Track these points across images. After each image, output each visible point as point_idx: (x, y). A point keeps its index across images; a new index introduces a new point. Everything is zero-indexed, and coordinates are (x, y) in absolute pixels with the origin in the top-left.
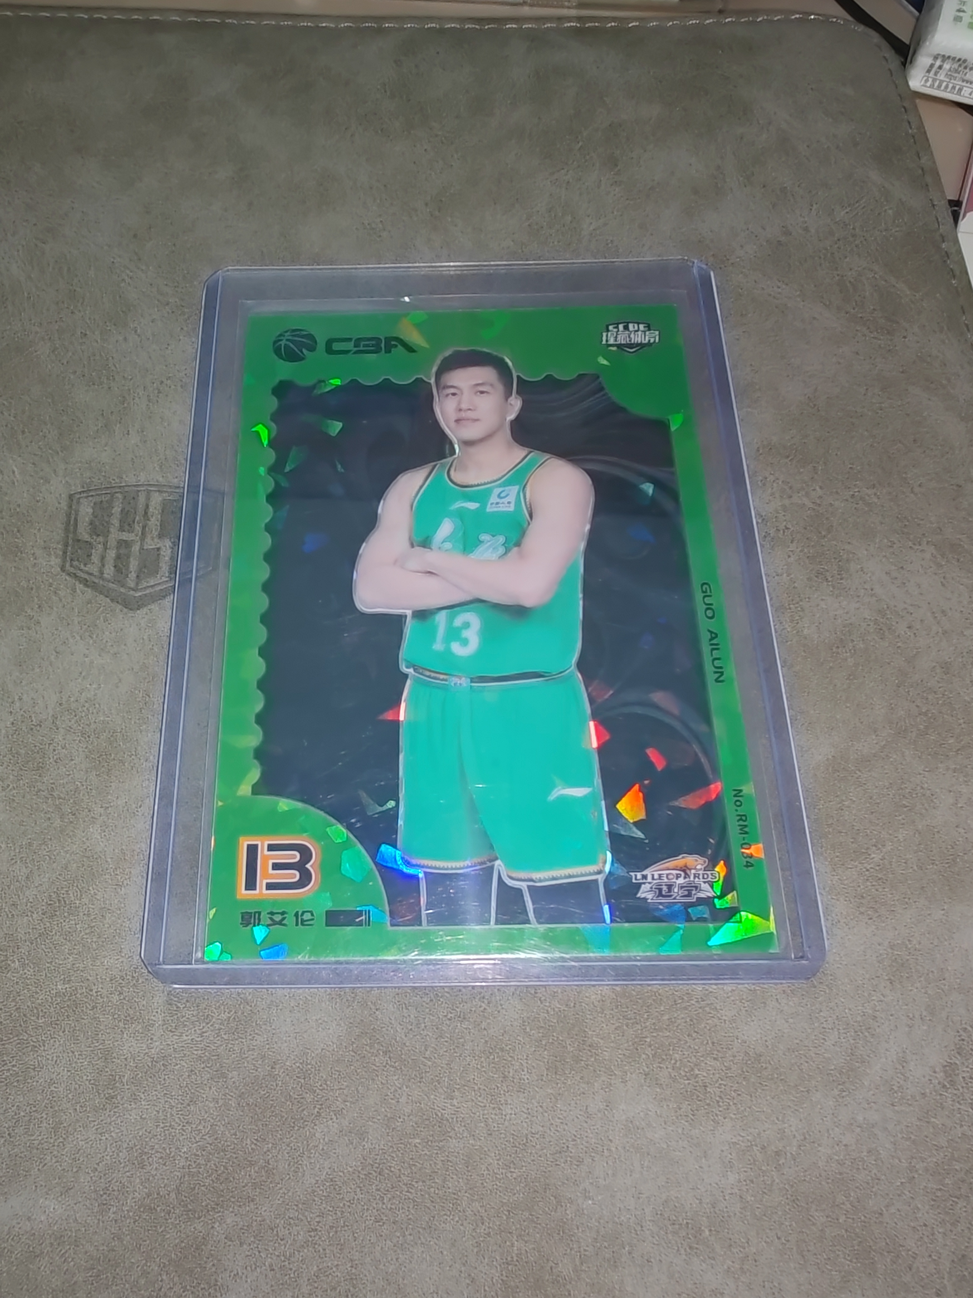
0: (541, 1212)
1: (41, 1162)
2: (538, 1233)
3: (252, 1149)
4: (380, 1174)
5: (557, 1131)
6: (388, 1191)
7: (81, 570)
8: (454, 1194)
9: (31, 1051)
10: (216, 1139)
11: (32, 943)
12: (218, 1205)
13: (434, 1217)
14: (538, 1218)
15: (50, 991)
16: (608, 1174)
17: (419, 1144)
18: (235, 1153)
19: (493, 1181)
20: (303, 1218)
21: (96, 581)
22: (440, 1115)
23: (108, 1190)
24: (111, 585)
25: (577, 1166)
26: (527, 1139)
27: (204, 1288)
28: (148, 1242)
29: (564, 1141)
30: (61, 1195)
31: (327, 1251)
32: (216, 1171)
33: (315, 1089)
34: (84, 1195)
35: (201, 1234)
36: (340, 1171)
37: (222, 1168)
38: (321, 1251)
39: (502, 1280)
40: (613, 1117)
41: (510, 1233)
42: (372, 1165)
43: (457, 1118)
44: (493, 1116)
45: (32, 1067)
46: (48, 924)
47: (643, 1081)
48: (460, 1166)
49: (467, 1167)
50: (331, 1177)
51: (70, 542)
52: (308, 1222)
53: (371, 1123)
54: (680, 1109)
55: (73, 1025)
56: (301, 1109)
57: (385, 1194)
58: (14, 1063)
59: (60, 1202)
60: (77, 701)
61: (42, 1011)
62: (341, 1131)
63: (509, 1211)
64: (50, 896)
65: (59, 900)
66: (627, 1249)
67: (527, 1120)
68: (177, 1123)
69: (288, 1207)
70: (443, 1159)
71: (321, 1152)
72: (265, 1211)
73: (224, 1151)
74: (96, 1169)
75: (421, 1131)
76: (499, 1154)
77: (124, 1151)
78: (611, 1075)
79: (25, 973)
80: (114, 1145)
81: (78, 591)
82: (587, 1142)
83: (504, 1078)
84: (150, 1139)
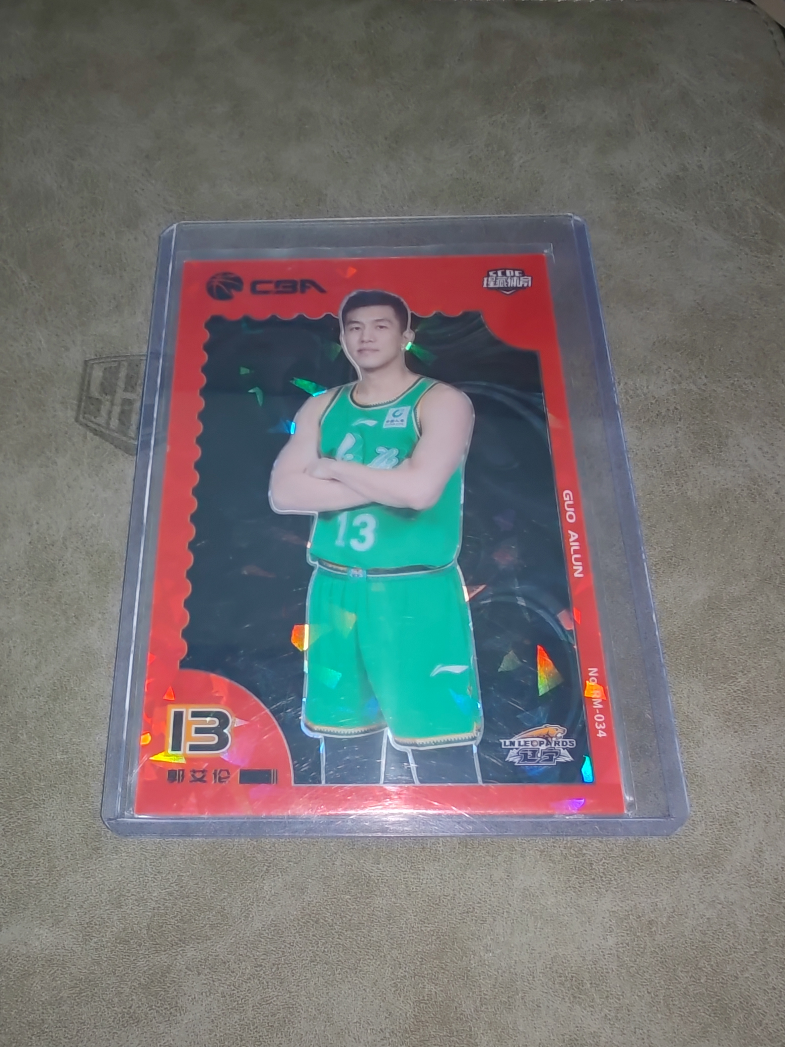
0: (449, 961)
1: (37, 898)
2: (446, 978)
3: (211, 897)
4: (316, 922)
5: (466, 894)
6: (322, 937)
7: (92, 422)
8: (377, 942)
9: (33, 807)
10: (182, 887)
11: (38, 721)
12: (180, 941)
13: (360, 960)
14: (447, 965)
15: (51, 760)
16: (506, 932)
17: (350, 899)
18: (197, 899)
19: (410, 933)
20: (251, 956)
21: (103, 430)
22: (368, 876)
23: (91, 924)
24: (116, 435)
25: (482, 924)
26: (440, 900)
27: (167, 1008)
28: (122, 968)
29: (471, 903)
30: (53, 926)
31: (270, 984)
32: (181, 913)
33: (265, 850)
34: (72, 927)
35: (166, 964)
36: (284, 919)
37: (186, 911)
38: (265, 983)
39: (414, 1015)
40: (513, 885)
41: (422, 977)
42: (310, 915)
43: (382, 879)
44: (412, 880)
45: (34, 821)
46: (52, 706)
47: (538, 857)
48: (383, 920)
49: (389, 920)
50: (275, 923)
51: (84, 398)
52: (255, 959)
53: (310, 881)
54: (569, 881)
55: (68, 788)
56: (252, 866)
57: (320, 939)
58: (19, 817)
59: (52, 931)
60: (83, 526)
61: (43, 775)
62: (285, 886)
63: (421, 958)
64: (55, 683)
65: (62, 687)
66: (520, 995)
67: (440, 884)
68: (150, 872)
69: (238, 946)
70: (368, 912)
71: (268, 902)
72: (219, 948)
73: (188, 897)
74: (82, 906)
75: (351, 889)
76: (416, 911)
77: (105, 893)
78: (513, 851)
79: (31, 745)
80: (98, 887)
81: (89, 438)
82: (491, 905)
83: (423, 848)
84: (127, 884)
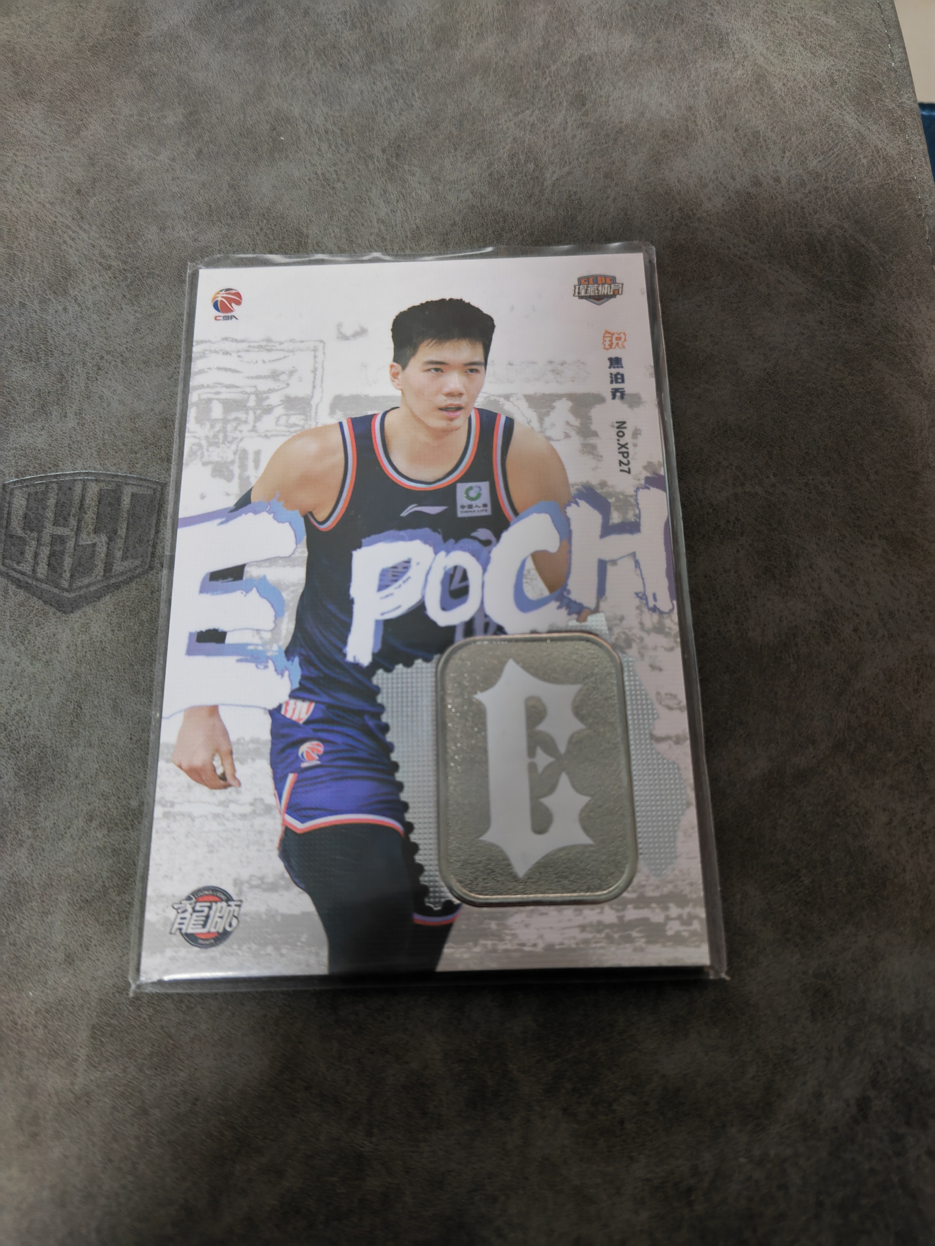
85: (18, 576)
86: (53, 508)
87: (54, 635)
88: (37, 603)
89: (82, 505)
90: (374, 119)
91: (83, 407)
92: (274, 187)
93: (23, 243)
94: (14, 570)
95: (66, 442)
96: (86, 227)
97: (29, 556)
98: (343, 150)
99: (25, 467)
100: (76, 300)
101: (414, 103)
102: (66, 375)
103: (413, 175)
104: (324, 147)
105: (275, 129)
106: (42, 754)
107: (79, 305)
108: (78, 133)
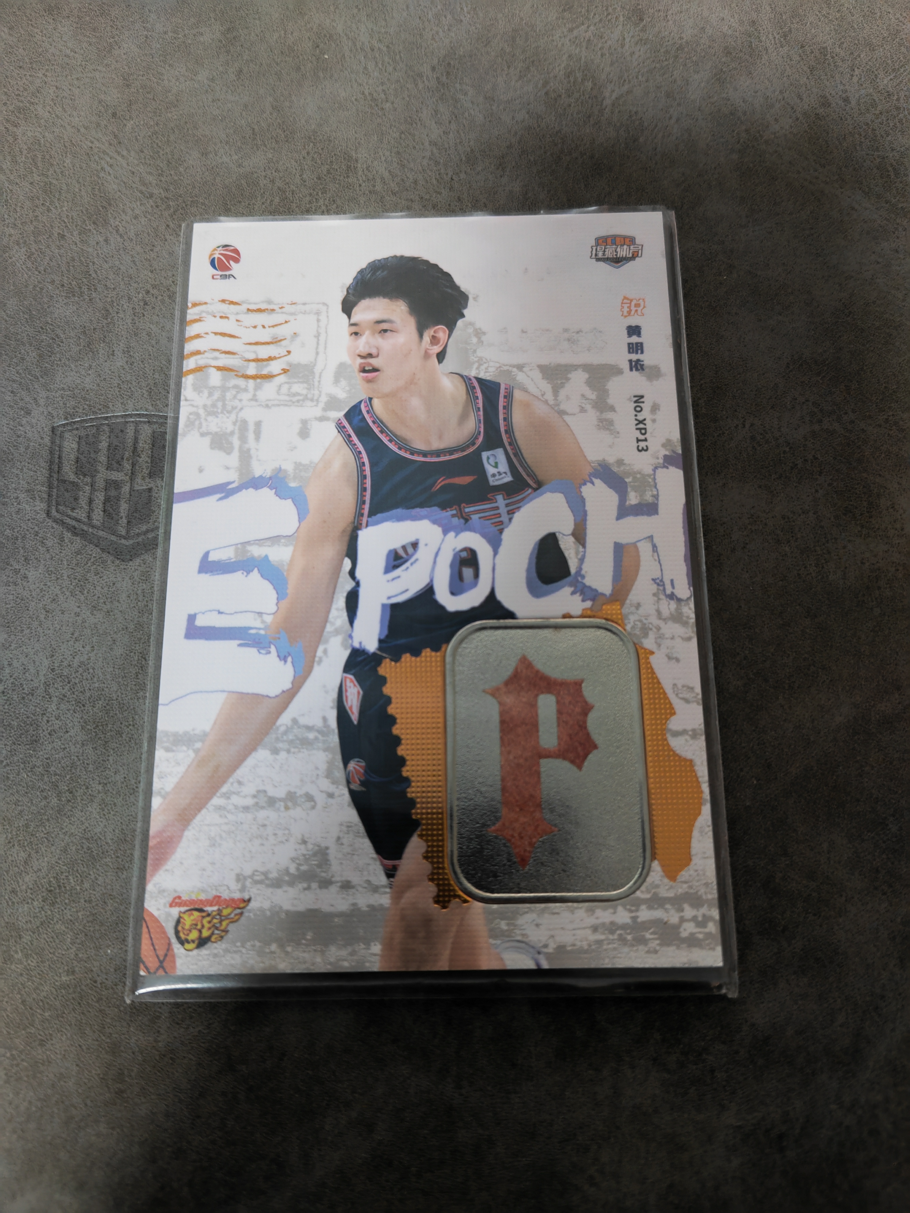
7: (67, 516)
10: (226, 1133)
18: (245, 1146)
21: (85, 528)
22: (448, 1104)
29: (572, 1129)
32: (227, 1164)
33: (324, 1080)
36: (351, 1163)
37: (233, 1161)
40: (621, 1104)
42: (381, 1157)
43: (465, 1107)
47: (651, 1067)
50: (341, 1168)
51: (55, 483)
53: (379, 1115)
62: (350, 1124)
67: (535, 1109)
70: (451, 1148)
75: (429, 1122)
81: (66, 540)
85: (74, 523)
86: (105, 452)
87: (114, 584)
88: (95, 552)
89: (135, 448)
90: (421, 35)
91: (131, 345)
92: (319, 108)
93: (58, 171)
94: (68, 516)
95: (116, 382)
96: (125, 153)
97: (83, 502)
98: (390, 69)
99: (74, 408)
100: (117, 231)
101: (462, 18)
102: (111, 310)
103: (466, 94)
104: (371, 66)
105: (318, 47)
106: (108, 707)
107: (121, 236)
108: (109, 52)
